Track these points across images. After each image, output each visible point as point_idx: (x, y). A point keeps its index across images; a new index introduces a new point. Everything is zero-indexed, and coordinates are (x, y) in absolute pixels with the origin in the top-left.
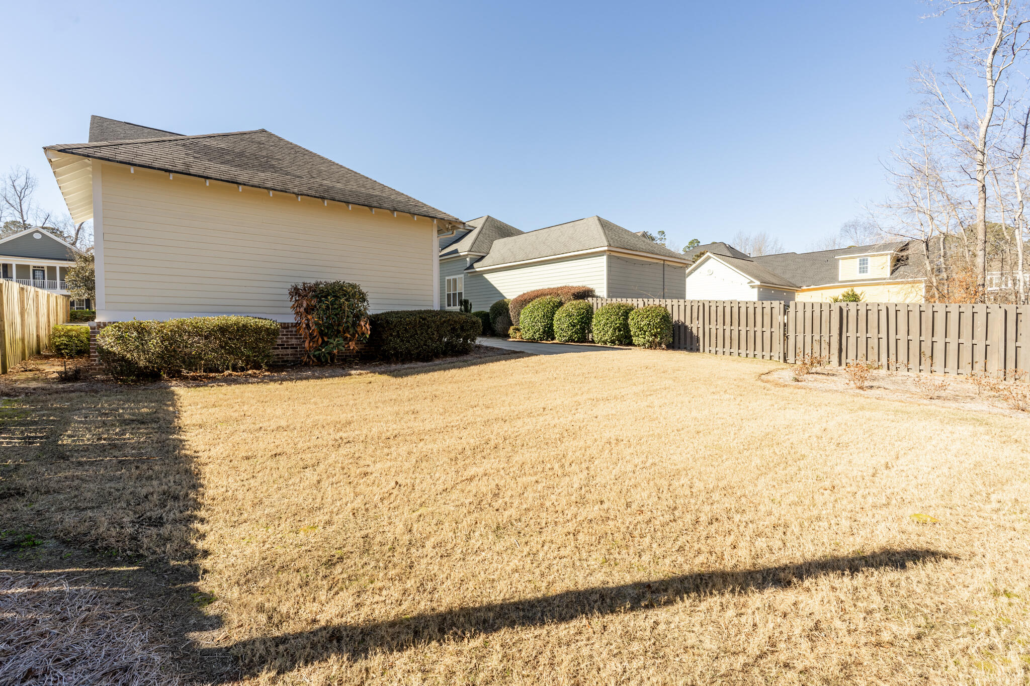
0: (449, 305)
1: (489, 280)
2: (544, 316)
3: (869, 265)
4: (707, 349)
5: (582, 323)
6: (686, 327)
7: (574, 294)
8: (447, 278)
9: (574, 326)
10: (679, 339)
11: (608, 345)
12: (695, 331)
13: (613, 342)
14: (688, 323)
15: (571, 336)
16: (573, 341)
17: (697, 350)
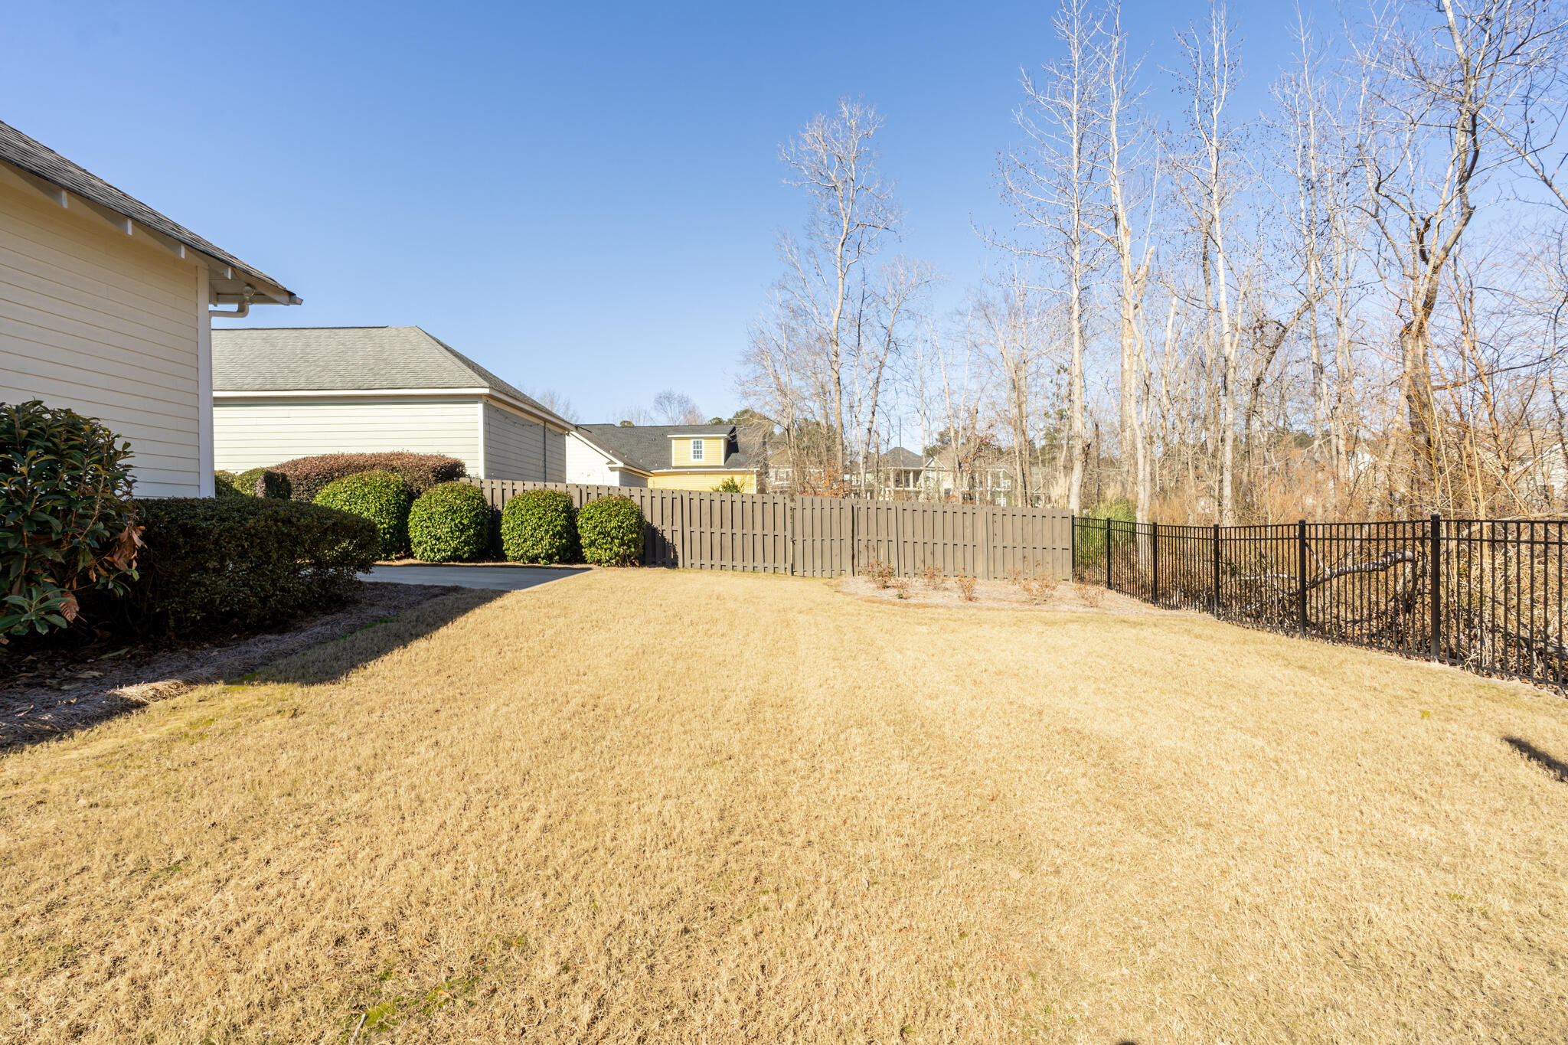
2: (381, 511)
3: (703, 449)
4: (688, 563)
5: (477, 524)
6: (655, 530)
11: (542, 563)
12: (668, 536)
13: (554, 558)
14: (657, 524)
15: (456, 550)
16: (460, 559)
17: (673, 564)
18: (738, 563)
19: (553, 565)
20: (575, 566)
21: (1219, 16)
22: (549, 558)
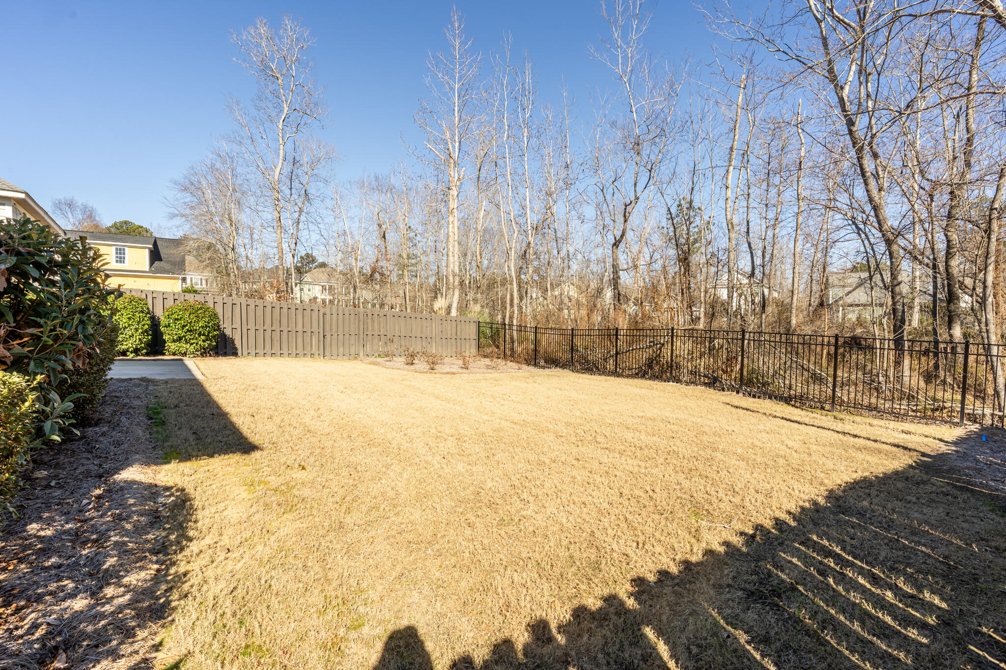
3: (126, 256)
4: (245, 353)
11: (131, 356)
17: (235, 354)
18: (285, 351)
19: (139, 358)
20: (156, 358)
21: (528, 66)
22: (136, 351)
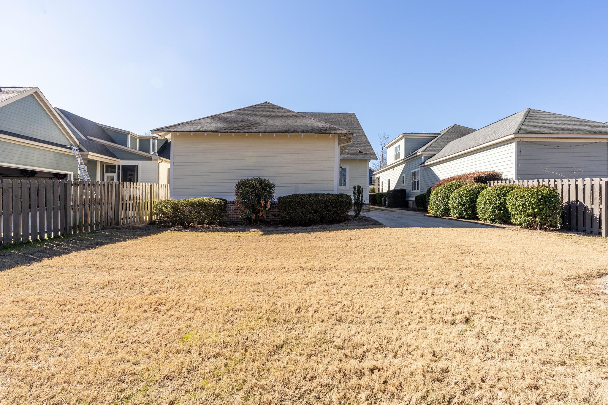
0: (412, 190)
1: (434, 171)
6: (586, 208)
7: (476, 179)
8: (412, 171)
9: (464, 205)
10: (577, 221)
12: (596, 213)
13: (493, 220)
14: (588, 204)
15: (461, 213)
16: (463, 218)
